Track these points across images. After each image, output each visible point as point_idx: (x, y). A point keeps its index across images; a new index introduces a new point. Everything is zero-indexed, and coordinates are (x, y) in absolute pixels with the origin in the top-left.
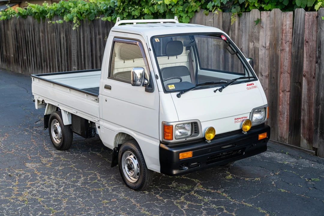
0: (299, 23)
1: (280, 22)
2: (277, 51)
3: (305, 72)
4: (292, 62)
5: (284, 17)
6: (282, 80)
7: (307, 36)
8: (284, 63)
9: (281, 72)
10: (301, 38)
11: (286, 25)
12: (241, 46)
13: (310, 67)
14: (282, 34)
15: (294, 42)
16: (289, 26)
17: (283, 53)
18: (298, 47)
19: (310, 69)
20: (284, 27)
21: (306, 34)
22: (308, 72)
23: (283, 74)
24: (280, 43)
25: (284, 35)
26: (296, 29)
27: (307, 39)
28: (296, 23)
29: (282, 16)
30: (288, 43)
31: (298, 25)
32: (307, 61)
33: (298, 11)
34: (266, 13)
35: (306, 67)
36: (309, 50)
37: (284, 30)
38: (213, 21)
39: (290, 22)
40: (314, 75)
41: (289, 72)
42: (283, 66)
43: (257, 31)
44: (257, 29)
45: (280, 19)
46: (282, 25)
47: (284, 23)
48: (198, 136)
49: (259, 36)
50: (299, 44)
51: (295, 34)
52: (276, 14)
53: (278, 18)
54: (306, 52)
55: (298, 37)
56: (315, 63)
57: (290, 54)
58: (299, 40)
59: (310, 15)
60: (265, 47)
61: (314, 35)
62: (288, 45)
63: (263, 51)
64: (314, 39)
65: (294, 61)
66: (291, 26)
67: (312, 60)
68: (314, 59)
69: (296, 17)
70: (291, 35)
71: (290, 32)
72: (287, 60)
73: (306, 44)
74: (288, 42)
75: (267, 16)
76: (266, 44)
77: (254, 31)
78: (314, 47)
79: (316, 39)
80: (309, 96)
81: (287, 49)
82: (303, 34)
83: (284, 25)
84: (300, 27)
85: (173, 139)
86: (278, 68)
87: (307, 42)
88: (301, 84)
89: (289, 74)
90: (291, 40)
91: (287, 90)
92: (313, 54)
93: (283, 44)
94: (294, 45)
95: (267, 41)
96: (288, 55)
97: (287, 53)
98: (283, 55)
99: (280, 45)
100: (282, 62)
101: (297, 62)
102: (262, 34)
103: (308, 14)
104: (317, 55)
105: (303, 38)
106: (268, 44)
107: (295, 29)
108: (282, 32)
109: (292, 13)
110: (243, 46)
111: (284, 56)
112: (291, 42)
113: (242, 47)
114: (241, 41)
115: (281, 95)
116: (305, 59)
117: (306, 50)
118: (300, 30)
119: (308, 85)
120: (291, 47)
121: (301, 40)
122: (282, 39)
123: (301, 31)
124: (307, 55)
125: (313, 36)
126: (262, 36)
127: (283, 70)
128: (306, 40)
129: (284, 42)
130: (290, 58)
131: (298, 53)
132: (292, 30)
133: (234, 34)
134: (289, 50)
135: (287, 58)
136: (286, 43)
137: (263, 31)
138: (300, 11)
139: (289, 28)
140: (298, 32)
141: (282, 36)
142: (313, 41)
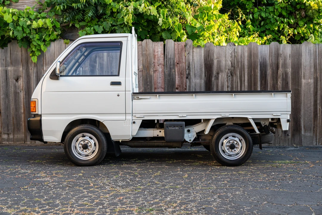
0: (170, 50)
1: (152, 50)
2: (151, 72)
3: (177, 86)
5: (156, 46)
7: (178, 59)
8: (158, 81)
9: (155, 88)
11: (158, 52)
15: (166, 64)
16: (161, 53)
17: (156, 73)
18: (170, 68)
19: (182, 83)
20: (156, 54)
21: (176, 58)
22: (180, 86)
23: (157, 89)
24: (153, 65)
25: (156, 59)
26: (168, 54)
29: (154, 45)
31: (169, 51)
32: (179, 77)
33: (169, 42)
35: (179, 82)
36: (180, 69)
40: (185, 87)
41: (163, 87)
42: (157, 83)
45: (152, 47)
46: (154, 51)
47: (156, 50)
50: (170, 65)
51: (166, 58)
52: (148, 44)
53: (149, 47)
54: (178, 71)
55: (170, 60)
56: (186, 78)
57: (163, 74)
58: (170, 63)
59: (179, 44)
61: (183, 59)
62: (161, 67)
64: (184, 61)
65: (167, 78)
66: (163, 52)
67: (183, 76)
69: (167, 46)
70: (163, 59)
71: (161, 57)
72: (161, 78)
73: (177, 66)
74: (161, 64)
78: (184, 67)
81: (160, 70)
82: (174, 59)
83: (156, 52)
84: (171, 53)
86: (152, 85)
87: (178, 64)
90: (163, 63)
92: (183, 72)
93: (156, 66)
94: (166, 67)
95: (139, 65)
96: (161, 75)
97: (160, 72)
99: (152, 67)
100: (155, 80)
101: (170, 79)
103: (177, 43)
104: (187, 73)
105: (174, 61)
106: (141, 67)
107: (166, 55)
108: (154, 57)
109: (162, 43)
110: (114, 70)
111: (157, 75)
112: (163, 64)
113: (112, 71)
114: (111, 66)
116: (177, 76)
117: (177, 70)
118: (171, 55)
120: (163, 68)
121: (172, 62)
122: (154, 63)
123: (172, 56)
124: (178, 73)
127: (157, 86)
128: (176, 62)
129: (156, 64)
130: (163, 76)
131: (170, 72)
132: (163, 55)
133: (103, 60)
134: (162, 70)
136: (158, 65)
140: (170, 57)
141: (155, 60)
142: (183, 62)
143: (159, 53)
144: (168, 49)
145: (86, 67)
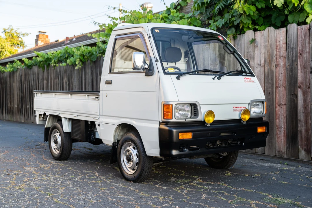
0: (292, 38)
1: (274, 39)
2: (272, 67)
3: (300, 83)
4: (287, 75)
5: (278, 34)
6: (278, 95)
7: (301, 49)
8: (279, 77)
9: (277, 86)
10: (294, 51)
11: (279, 41)
12: (237, 66)
13: (305, 78)
14: (276, 50)
15: (288, 56)
16: (283, 42)
17: (277, 68)
18: (292, 61)
19: (305, 80)
20: (278, 44)
21: (299, 47)
22: (303, 83)
23: (278, 88)
24: (274, 58)
25: (278, 51)
26: (290, 43)
27: (300, 51)
28: (289, 38)
29: (276, 33)
30: (282, 58)
31: (291, 39)
32: (301, 72)
33: (291, 27)
34: (260, 33)
35: (301, 78)
36: (303, 61)
37: (278, 46)
38: (209, 47)
39: (284, 38)
40: (309, 85)
41: (284, 85)
42: (279, 80)
43: (252, 51)
44: (252, 49)
45: (274, 36)
46: (276, 41)
47: (278, 40)
48: (197, 118)
49: (254, 55)
50: (293, 57)
51: (288, 49)
52: (270, 32)
53: (271, 36)
54: (300, 64)
55: (292, 51)
56: (309, 73)
57: (285, 68)
58: (293, 53)
59: (302, 29)
60: (260, 64)
62: (282, 60)
63: (259, 69)
64: (307, 50)
65: (289, 74)
66: (285, 41)
67: (307, 71)
68: (308, 69)
69: (289, 32)
70: (285, 49)
71: (283, 47)
72: (282, 75)
73: (299, 57)
74: (282, 56)
75: (261, 35)
76: (260, 62)
77: (249, 51)
78: (308, 58)
79: (309, 50)
80: (305, 106)
81: (282, 64)
82: (296, 48)
83: (278, 41)
84: (293, 41)
85: (172, 119)
86: (274, 83)
87: (301, 54)
88: (296, 96)
89: (284, 87)
90: (285, 54)
91: (283, 104)
92: (307, 65)
93: (277, 59)
94: (288, 59)
95: (262, 59)
96: (282, 70)
97: (282, 67)
98: (277, 70)
99: (274, 61)
100: (277, 77)
101: (292, 74)
102: (257, 53)
103: (300, 28)
105: (296, 51)
106: (262, 62)
107: (289, 44)
108: (276, 48)
109: (284, 29)
111: (279, 71)
112: (285, 56)
115: (277, 109)
116: (299, 71)
117: (300, 62)
118: (293, 44)
119: (304, 95)
120: (285, 61)
121: (294, 53)
122: (276, 55)
123: (295, 45)
124: (301, 67)
125: (306, 48)
126: (257, 54)
127: (278, 85)
128: (299, 53)
129: (278, 57)
130: (284, 72)
131: (292, 66)
132: (285, 45)
134: (284, 64)
135: (282, 72)
136: (280, 58)
137: (258, 50)
138: (293, 26)
139: (282, 44)
140: (292, 46)
141: (276, 52)
142: (307, 52)
143: (281, 42)
144: (290, 36)
145: (217, 65)
